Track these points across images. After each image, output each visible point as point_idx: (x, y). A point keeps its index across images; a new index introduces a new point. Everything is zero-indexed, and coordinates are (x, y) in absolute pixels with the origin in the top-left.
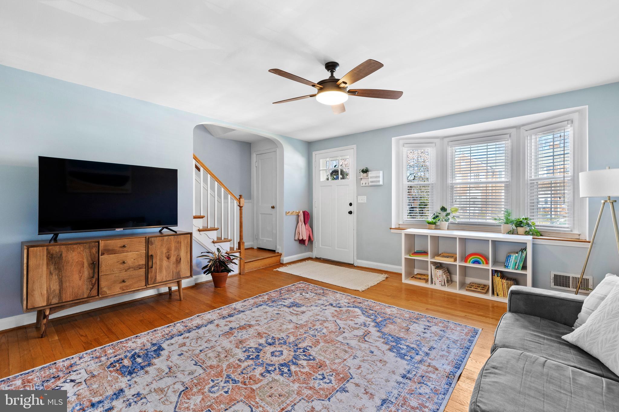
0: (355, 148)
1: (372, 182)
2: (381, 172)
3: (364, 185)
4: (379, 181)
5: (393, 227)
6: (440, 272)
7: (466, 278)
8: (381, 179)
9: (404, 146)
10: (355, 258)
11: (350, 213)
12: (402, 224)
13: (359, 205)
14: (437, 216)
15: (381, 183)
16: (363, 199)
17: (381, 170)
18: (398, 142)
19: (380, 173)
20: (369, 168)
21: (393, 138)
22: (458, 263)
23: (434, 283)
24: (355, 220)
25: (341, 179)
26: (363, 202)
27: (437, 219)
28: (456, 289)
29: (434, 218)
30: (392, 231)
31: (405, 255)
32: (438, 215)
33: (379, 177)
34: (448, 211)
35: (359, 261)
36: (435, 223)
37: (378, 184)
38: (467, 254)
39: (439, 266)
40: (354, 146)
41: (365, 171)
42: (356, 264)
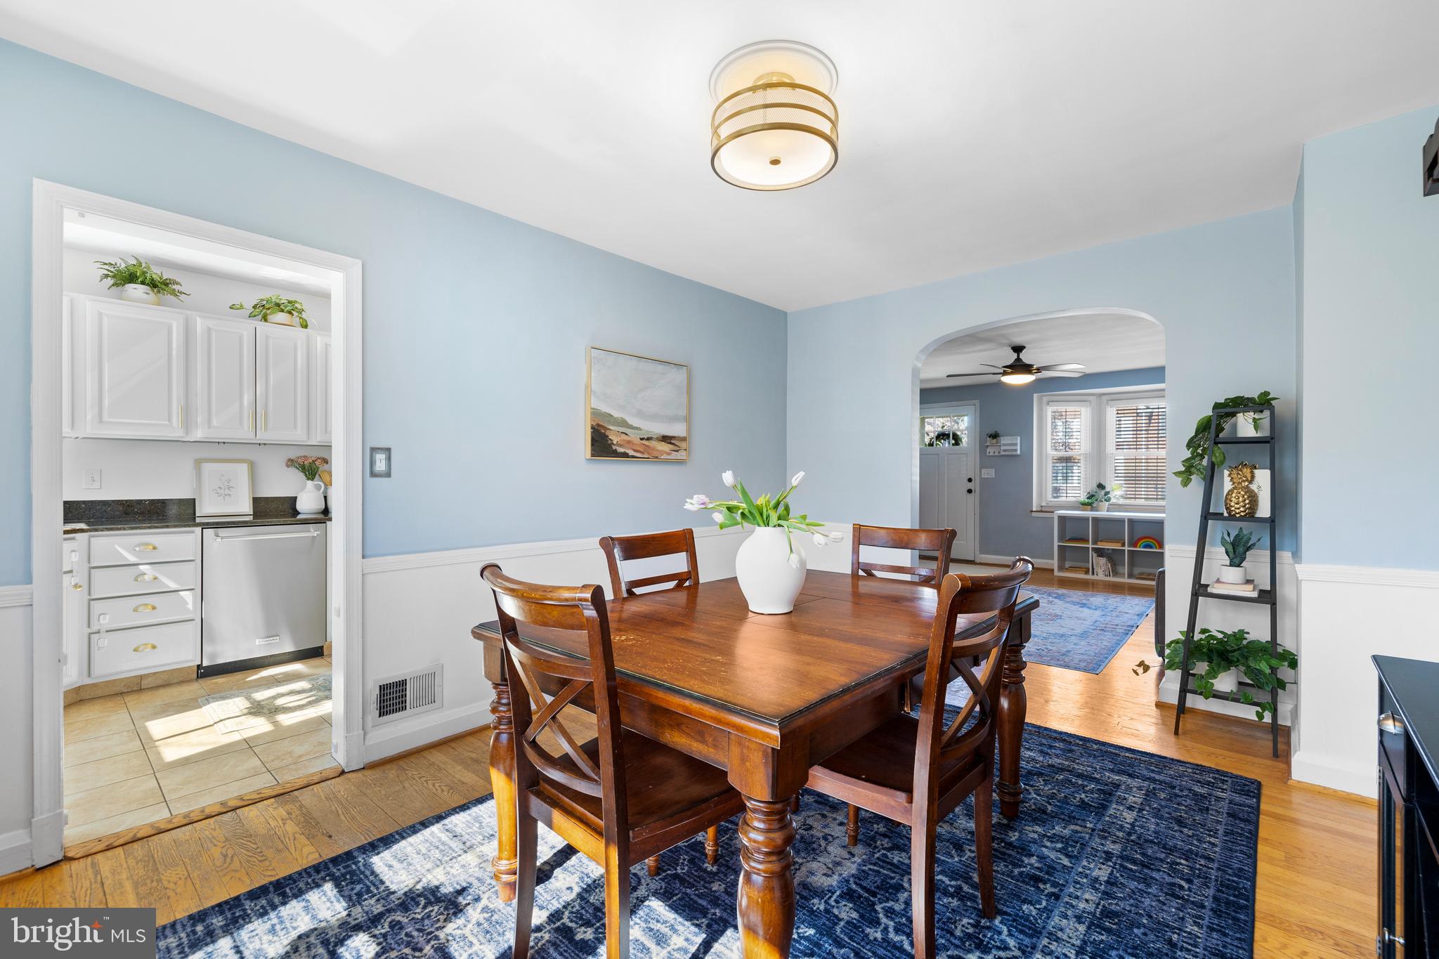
0: (978, 405)
1: (1004, 451)
2: (1019, 438)
3: (991, 454)
4: (1016, 450)
5: (1034, 510)
6: (1103, 561)
7: (1135, 568)
8: (1019, 448)
9: (1048, 404)
10: (977, 552)
11: (970, 491)
12: (1045, 506)
13: (984, 482)
14: (1092, 496)
15: (1019, 452)
16: (989, 473)
17: (1019, 435)
18: (1040, 399)
19: (1017, 440)
20: (999, 432)
21: (1035, 395)
22: (1126, 548)
23: (1095, 573)
24: (977, 502)
25: (953, 445)
26: (989, 477)
27: (1094, 499)
28: (1124, 578)
29: (1088, 498)
30: (1034, 514)
31: (1058, 542)
32: (1094, 494)
33: (1016, 444)
34: (1107, 490)
35: (983, 556)
36: (1090, 504)
37: (1014, 453)
38: (1136, 538)
39: (1100, 553)
40: (977, 402)
41: (995, 436)
42: (978, 560)
